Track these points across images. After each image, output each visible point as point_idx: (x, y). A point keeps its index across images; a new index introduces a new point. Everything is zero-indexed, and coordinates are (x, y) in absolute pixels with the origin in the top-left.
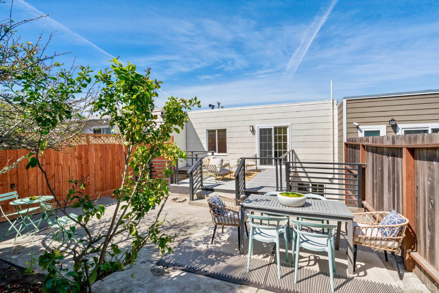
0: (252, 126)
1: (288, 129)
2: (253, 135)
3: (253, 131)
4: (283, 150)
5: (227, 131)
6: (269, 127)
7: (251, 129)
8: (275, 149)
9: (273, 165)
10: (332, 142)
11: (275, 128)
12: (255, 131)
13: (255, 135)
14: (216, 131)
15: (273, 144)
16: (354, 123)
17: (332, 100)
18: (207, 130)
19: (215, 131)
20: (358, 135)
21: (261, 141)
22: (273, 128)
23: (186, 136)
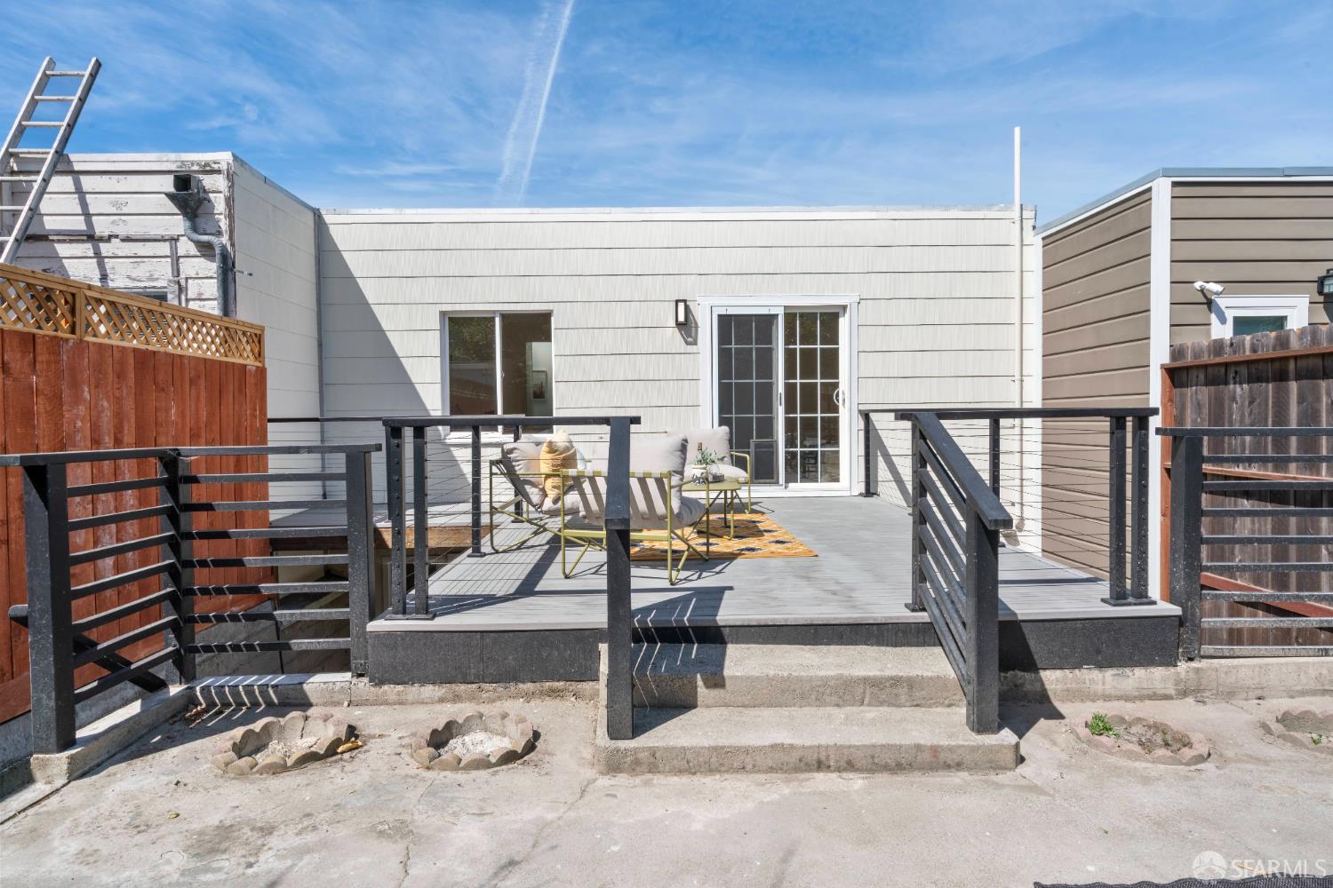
0: (685, 301)
1: (843, 323)
2: (687, 343)
3: (686, 327)
4: (819, 415)
5: (554, 322)
6: (764, 311)
7: (681, 318)
8: (787, 411)
9: (777, 483)
10: (1018, 377)
11: (790, 317)
12: (697, 327)
13: (695, 343)
14: (497, 320)
15: (781, 388)
16: (1198, 285)
17: (1017, 208)
18: (443, 314)
19: (493, 319)
20: (1208, 333)
21: (724, 372)
22: (780, 312)
23: (320, 345)
